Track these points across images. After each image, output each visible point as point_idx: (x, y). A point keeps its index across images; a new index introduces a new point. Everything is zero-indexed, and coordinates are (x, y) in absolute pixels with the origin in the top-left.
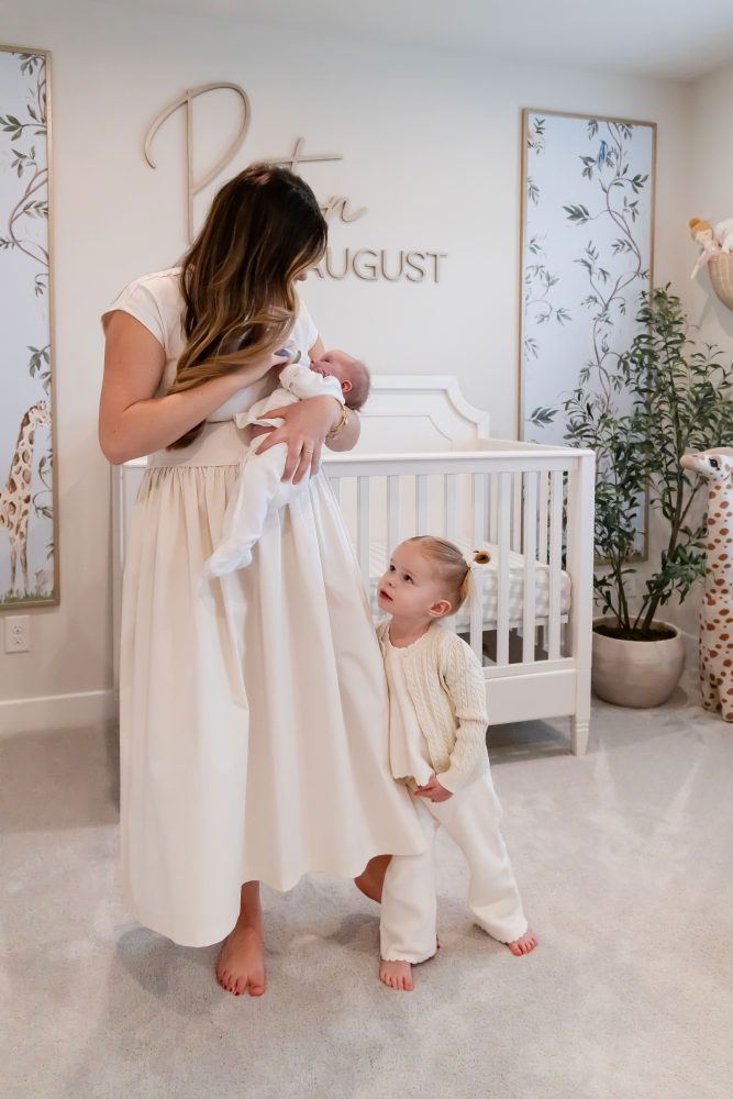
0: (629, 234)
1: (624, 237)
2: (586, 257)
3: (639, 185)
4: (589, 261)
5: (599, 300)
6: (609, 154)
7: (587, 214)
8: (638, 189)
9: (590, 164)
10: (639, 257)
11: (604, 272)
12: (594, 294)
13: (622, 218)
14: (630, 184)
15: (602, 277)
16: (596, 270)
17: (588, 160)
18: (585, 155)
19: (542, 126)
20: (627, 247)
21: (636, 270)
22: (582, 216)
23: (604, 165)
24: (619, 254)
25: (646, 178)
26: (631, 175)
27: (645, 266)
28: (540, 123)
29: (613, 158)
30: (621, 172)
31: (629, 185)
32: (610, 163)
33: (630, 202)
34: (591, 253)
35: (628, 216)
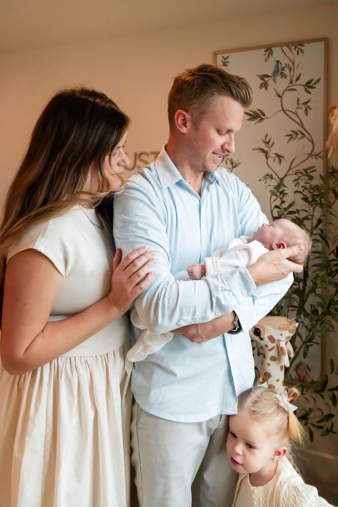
0: (302, 125)
1: (297, 128)
2: (263, 146)
3: (311, 87)
4: (266, 149)
5: (274, 176)
6: (283, 69)
7: (264, 115)
8: (310, 90)
9: (266, 79)
10: (312, 142)
11: (278, 156)
12: (270, 172)
13: (296, 114)
14: (303, 87)
15: (277, 159)
16: (271, 154)
17: (263, 77)
18: (262, 74)
19: (227, 60)
20: (300, 136)
21: (309, 153)
22: (259, 116)
23: (279, 78)
24: (292, 142)
25: (318, 81)
26: (303, 81)
27: (319, 148)
28: (225, 59)
29: (286, 71)
30: (294, 80)
31: (301, 90)
32: (283, 76)
33: (302, 101)
34: (268, 143)
35: (301, 112)
